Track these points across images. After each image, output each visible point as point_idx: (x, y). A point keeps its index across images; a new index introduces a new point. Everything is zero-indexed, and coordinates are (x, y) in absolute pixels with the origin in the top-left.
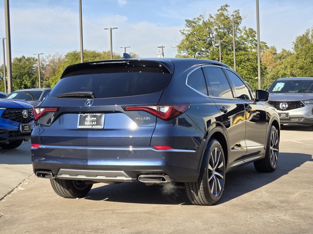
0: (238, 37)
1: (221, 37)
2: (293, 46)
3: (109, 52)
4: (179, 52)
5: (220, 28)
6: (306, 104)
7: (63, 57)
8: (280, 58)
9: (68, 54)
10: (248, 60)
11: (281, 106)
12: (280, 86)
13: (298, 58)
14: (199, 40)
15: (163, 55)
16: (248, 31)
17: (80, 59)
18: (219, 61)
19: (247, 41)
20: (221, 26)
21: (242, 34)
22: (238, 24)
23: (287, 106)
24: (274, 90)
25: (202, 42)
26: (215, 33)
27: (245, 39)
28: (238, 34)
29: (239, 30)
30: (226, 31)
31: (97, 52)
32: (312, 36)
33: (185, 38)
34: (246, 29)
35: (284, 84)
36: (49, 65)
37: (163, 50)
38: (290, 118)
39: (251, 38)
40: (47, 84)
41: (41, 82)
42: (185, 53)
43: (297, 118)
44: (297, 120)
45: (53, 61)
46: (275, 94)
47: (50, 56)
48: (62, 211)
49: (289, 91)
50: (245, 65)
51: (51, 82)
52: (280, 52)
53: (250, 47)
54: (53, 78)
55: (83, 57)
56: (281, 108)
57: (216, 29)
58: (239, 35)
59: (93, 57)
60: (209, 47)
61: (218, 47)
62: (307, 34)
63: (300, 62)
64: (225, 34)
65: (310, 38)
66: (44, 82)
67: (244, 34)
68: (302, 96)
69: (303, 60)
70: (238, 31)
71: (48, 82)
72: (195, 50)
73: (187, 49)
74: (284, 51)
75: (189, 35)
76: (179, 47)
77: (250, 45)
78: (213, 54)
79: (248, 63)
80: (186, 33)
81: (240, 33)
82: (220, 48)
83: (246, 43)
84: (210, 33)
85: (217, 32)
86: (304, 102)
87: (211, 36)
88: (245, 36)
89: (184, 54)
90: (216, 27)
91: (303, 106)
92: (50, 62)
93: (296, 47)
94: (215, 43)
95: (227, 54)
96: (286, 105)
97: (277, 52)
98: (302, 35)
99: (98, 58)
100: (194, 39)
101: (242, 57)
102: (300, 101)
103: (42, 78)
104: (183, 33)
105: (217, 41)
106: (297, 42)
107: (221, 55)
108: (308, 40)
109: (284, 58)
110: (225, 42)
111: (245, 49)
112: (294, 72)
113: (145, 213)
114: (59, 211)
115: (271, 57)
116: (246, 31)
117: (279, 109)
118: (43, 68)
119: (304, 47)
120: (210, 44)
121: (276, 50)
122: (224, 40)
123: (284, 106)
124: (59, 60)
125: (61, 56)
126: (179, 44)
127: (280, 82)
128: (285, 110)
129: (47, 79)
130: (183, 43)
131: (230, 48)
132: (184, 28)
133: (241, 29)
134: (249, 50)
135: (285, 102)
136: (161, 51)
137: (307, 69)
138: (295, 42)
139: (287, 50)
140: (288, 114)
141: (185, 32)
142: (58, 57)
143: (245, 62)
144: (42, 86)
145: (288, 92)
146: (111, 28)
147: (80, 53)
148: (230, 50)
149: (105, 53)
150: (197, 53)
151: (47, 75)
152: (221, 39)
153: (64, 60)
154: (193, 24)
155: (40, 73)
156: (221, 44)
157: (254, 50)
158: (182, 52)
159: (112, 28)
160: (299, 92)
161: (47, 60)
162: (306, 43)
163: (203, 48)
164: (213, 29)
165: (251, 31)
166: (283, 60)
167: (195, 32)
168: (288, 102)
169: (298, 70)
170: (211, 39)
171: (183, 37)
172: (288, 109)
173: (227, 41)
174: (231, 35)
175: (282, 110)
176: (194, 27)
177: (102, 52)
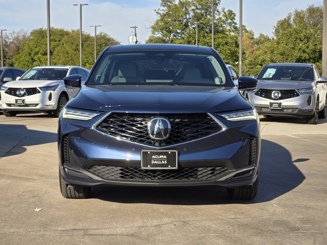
0: (216, 18)
1: (198, 18)
2: (274, 30)
3: (78, 31)
4: (152, 33)
5: (197, 9)
6: (301, 93)
7: (29, 34)
8: (257, 43)
9: (34, 31)
10: (226, 43)
11: (273, 95)
12: (271, 72)
13: (278, 43)
14: (175, 20)
15: (136, 36)
16: (227, 13)
17: (47, 37)
18: (195, 44)
19: (225, 24)
20: (198, 7)
21: (221, 16)
22: (217, 5)
23: (280, 95)
24: (264, 77)
25: (178, 23)
26: (192, 14)
27: (223, 22)
28: (216, 15)
29: (218, 11)
30: (203, 12)
31: (65, 30)
32: (294, 20)
33: (160, 18)
34: (225, 11)
35: (275, 70)
36: (12, 43)
37: (135, 30)
38: (283, 109)
39: (230, 21)
40: (10, 63)
41: (4, 61)
42: (160, 35)
43: (290, 108)
44: (290, 111)
45: (17, 39)
46: (265, 81)
47: (14, 32)
48: (17, 230)
49: (281, 78)
50: (223, 49)
51: (14, 60)
52: (257, 37)
53: (229, 30)
54: (17, 56)
55: (50, 35)
56: (273, 97)
57: (193, 10)
58: (217, 17)
59: (61, 35)
60: (185, 29)
61: (194, 28)
62: (289, 18)
63: (281, 48)
64: (202, 15)
65: (292, 22)
66: (7, 60)
67: (223, 15)
68: (297, 84)
69: (285, 45)
70: (216, 12)
71: (11, 61)
72: (170, 31)
73: (162, 30)
74: (262, 35)
75: (165, 15)
76: (153, 28)
77: (228, 28)
78: (190, 36)
79: (226, 47)
80: (162, 12)
81: (219, 15)
82: (196, 30)
83: (224, 25)
84: (186, 14)
85: (194, 13)
86: (299, 91)
87: (188, 17)
88: (224, 18)
89: (158, 35)
90: (193, 7)
91: (298, 95)
92: (14, 40)
93: (277, 31)
94: (192, 24)
95: (204, 37)
96: (278, 94)
97: (255, 37)
98: (283, 19)
99: (66, 36)
100: (169, 20)
101: (220, 40)
102: (294, 90)
103: (4, 57)
104: (158, 13)
105: (194, 22)
106: (278, 26)
107: (198, 38)
108: (289, 25)
109: (261, 43)
110: (202, 23)
111: (223, 32)
112: (275, 58)
113: (128, 235)
114: (12, 231)
115: (248, 42)
116: (225, 13)
117: (271, 98)
118: (6, 45)
119: (286, 32)
120: (186, 26)
121: (253, 35)
122: (201, 21)
123: (276, 94)
124: (24, 38)
125: (26, 33)
126: (153, 25)
127: (271, 67)
128: (277, 100)
129: (10, 58)
130: (157, 23)
131: (207, 30)
132: (160, 7)
133: (220, 10)
134: (228, 33)
135: (278, 90)
136: (134, 31)
137: (288, 55)
138: (276, 26)
139: (265, 35)
140: (280, 104)
141: (160, 12)
142: (23, 34)
143: (223, 46)
144: (4, 65)
145: (279, 79)
146: (81, 5)
147: (46, 31)
148: (207, 32)
149: (74, 31)
150: (172, 35)
151: (10, 54)
152: (199, 21)
153: (29, 37)
154: (168, 3)
155: (3, 51)
156: (198, 26)
157: (232, 34)
158: (156, 33)
159: (83, 4)
160: (292, 79)
161: (10, 37)
162: (287, 28)
163: (179, 29)
164: (190, 9)
165: (231, 13)
166: (261, 46)
167: (171, 12)
168: (281, 91)
169: (279, 56)
170: (188, 20)
171: (158, 17)
172: (281, 98)
173: (205, 23)
174: (209, 17)
175: (274, 99)
176: (169, 6)
177: (70, 31)
